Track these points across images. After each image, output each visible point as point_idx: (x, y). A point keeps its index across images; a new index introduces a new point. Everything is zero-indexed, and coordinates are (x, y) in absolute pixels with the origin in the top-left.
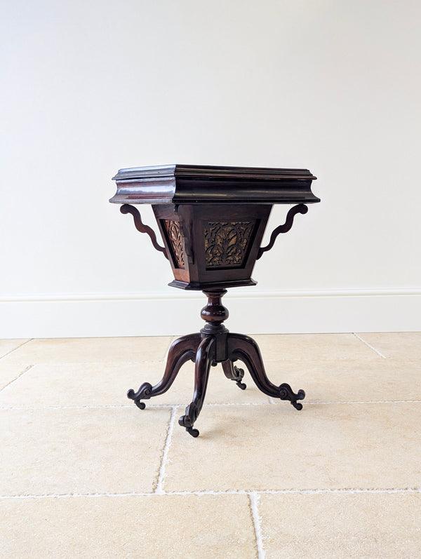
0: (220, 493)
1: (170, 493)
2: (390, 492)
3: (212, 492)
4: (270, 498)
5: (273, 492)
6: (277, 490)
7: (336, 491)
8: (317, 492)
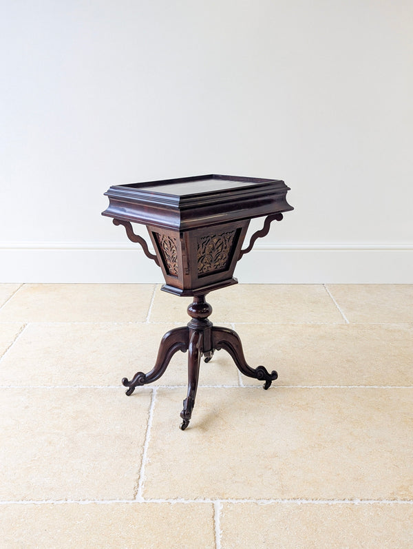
0: (190, 501)
1: (148, 501)
2: (330, 503)
3: (183, 500)
4: (231, 508)
5: (234, 501)
6: (237, 499)
7: (286, 501)
8: (270, 502)
